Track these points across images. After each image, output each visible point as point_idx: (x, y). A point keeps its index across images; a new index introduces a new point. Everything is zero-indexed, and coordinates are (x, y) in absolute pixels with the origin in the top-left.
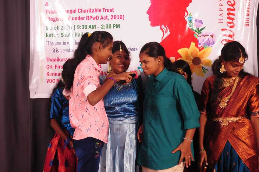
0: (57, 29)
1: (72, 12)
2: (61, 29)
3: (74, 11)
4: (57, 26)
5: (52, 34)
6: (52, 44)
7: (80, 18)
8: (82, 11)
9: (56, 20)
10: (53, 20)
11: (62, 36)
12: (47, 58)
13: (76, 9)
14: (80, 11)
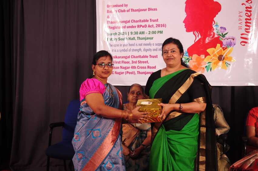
0: (116, 35)
1: (127, 22)
2: (119, 35)
3: (129, 22)
4: (116, 33)
5: (112, 39)
7: (132, 27)
8: (134, 21)
9: (114, 28)
11: (119, 40)
13: (130, 20)
14: (132, 21)
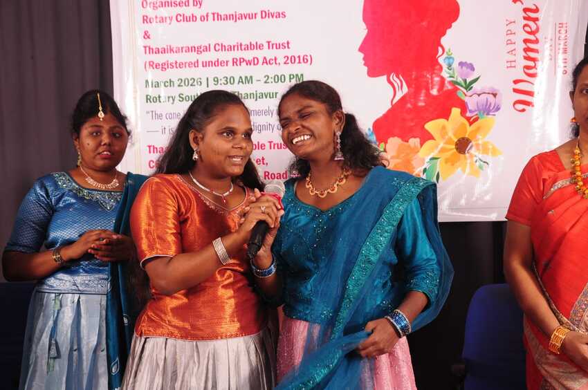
0: (171, 86)
1: (202, 50)
2: (179, 86)
3: (207, 49)
4: (170, 80)
5: (159, 97)
6: (160, 117)
7: (218, 63)
8: (223, 47)
9: (166, 67)
10: (161, 66)
11: (181, 99)
12: (150, 147)
13: (209, 45)
14: (217, 47)
